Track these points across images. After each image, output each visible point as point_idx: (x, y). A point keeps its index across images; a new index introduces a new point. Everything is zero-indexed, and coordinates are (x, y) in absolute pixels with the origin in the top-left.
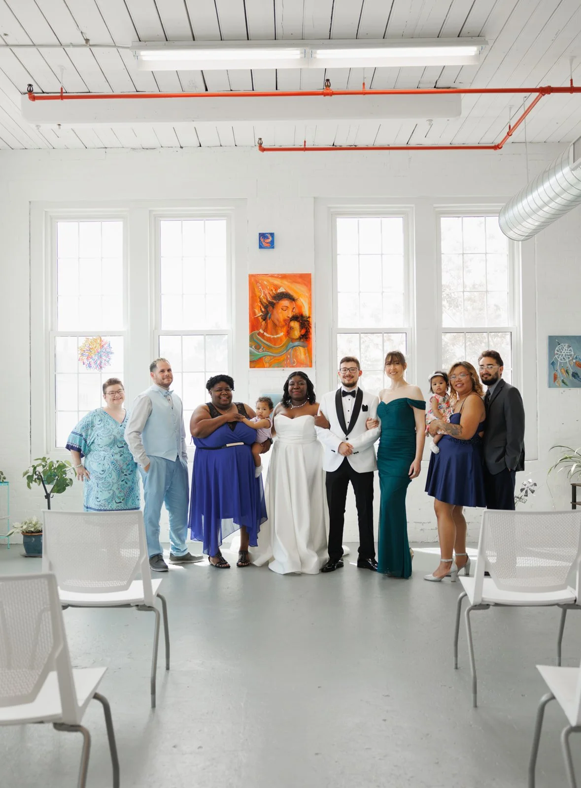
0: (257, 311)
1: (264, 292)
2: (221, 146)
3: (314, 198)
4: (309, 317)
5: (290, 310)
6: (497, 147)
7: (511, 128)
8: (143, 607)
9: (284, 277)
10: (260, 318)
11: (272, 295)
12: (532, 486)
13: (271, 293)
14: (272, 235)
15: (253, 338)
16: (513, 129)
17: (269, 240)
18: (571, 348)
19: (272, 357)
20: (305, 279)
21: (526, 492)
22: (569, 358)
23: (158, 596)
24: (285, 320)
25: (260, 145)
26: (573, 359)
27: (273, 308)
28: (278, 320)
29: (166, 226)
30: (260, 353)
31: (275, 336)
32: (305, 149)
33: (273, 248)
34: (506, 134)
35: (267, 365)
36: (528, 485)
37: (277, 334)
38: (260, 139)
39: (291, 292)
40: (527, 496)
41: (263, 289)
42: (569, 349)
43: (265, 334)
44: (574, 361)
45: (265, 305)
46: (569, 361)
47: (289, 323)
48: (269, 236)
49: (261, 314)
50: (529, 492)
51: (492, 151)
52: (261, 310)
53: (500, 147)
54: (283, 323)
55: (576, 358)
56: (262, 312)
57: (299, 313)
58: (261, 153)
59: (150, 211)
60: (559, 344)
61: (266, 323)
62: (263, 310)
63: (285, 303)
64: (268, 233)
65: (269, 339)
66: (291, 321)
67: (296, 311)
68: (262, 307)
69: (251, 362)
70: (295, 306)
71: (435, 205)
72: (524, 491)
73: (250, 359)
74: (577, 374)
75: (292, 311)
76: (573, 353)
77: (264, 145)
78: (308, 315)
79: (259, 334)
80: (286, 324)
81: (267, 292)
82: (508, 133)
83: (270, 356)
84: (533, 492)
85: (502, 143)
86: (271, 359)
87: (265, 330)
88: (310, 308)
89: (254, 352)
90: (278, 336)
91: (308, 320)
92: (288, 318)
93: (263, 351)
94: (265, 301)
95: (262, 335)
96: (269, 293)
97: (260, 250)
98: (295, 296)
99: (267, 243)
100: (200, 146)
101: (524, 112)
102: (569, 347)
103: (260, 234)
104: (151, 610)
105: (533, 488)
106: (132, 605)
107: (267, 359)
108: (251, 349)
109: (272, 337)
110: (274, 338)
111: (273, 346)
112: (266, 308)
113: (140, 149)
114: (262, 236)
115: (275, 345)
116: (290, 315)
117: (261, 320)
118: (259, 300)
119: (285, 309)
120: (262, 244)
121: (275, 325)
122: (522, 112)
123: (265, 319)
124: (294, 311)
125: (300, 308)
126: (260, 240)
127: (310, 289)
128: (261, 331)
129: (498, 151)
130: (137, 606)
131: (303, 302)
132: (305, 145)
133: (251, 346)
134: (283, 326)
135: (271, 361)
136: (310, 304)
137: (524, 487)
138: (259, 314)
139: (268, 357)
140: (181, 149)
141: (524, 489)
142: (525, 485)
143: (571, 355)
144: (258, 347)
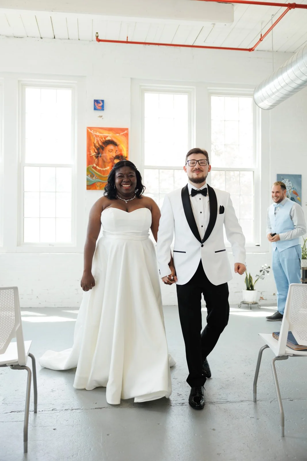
0: (92, 152)
1: (97, 139)
2: (69, 39)
3: (131, 79)
4: (127, 157)
5: (115, 151)
6: (250, 50)
7: (262, 36)
8: (16, 366)
9: (110, 130)
10: (94, 157)
11: (102, 141)
12: (267, 268)
13: (102, 140)
14: (103, 101)
15: (89, 170)
16: (263, 36)
17: (101, 105)
18: (290, 182)
19: (102, 183)
20: (124, 132)
21: (264, 272)
22: (289, 188)
23: (30, 355)
24: (110, 159)
25: (97, 37)
26: (291, 189)
27: (103, 150)
28: (106, 158)
29: (29, 92)
30: (94, 180)
31: (104, 169)
32: (127, 42)
33: (103, 110)
34: (259, 40)
35: (98, 188)
36: (265, 268)
37: (105, 167)
38: (97, 33)
39: (115, 140)
40: (264, 275)
41: (96, 137)
42: (289, 183)
43: (97, 167)
44: (292, 190)
45: (97, 148)
46: (289, 190)
47: (113, 160)
48: (101, 102)
49: (95, 154)
50: (266, 272)
51: (248, 52)
52: (95, 151)
53: (253, 49)
54: (109, 160)
55: (293, 188)
56: (95, 152)
57: (120, 154)
58: (97, 42)
59: (19, 81)
60: (283, 179)
61: (98, 160)
62: (96, 151)
63: (111, 147)
64: (100, 100)
65: (99, 171)
66: (115, 159)
67: (118, 153)
68: (95, 149)
69: (87, 186)
70: (117, 150)
71: (208, 88)
72: (262, 272)
73: (87, 184)
74: (293, 198)
75: (116, 153)
76: (291, 185)
77: (100, 38)
78: (126, 156)
79: (93, 167)
80: (111, 161)
81: (99, 139)
82: (260, 39)
83: (100, 182)
84: (268, 272)
85: (254, 47)
86: (101, 184)
87: (97, 165)
88: (127, 151)
89: (89, 180)
90: (106, 169)
91: (126, 159)
92: (113, 157)
93: (96, 179)
94: (97, 145)
95: (95, 168)
96: (100, 140)
97: (94, 111)
98: (118, 143)
99: (99, 106)
100: (55, 38)
101: (271, 26)
102: (289, 181)
103: (94, 100)
104: (23, 369)
105: (268, 270)
106: (7, 365)
107: (98, 184)
108: (88, 177)
109: (102, 169)
110: (103, 170)
111: (102, 175)
112: (97, 150)
113: (12, 37)
114: (96, 102)
115: (104, 174)
116: (114, 156)
117: (94, 158)
118: (93, 144)
119: (111, 151)
120: (96, 107)
121: (104, 162)
122: (270, 25)
123: (97, 157)
124: (117, 152)
125: (121, 151)
126: (94, 104)
127: (127, 139)
128: (95, 165)
129: (252, 52)
130: (12, 365)
131: (123, 146)
132: (127, 40)
133: (87, 175)
134: (109, 163)
135: (101, 185)
136: (127, 148)
137: (262, 269)
138: (93, 154)
139: (100, 183)
140: (41, 39)
141: (262, 270)
142: (263, 268)
143: (290, 186)
144: (92, 176)
